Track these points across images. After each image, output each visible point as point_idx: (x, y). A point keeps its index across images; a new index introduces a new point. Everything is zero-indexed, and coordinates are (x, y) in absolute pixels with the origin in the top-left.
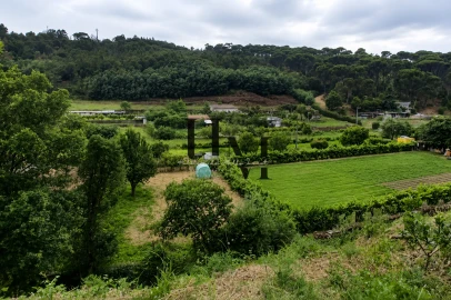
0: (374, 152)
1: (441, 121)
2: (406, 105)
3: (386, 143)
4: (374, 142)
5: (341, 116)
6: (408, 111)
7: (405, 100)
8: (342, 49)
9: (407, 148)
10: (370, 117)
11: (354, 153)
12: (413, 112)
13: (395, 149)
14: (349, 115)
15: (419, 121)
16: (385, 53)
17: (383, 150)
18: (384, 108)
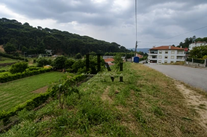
0: (31, 75)
1: (60, 58)
2: (49, 51)
3: (38, 69)
4: (32, 70)
5: (15, 57)
6: (51, 54)
7: (49, 49)
8: (15, 21)
9: (48, 71)
10: (32, 57)
11: (18, 77)
12: (53, 54)
13: (42, 72)
14: (20, 56)
15: (54, 58)
16: (39, 27)
17: (36, 73)
18: (40, 52)
